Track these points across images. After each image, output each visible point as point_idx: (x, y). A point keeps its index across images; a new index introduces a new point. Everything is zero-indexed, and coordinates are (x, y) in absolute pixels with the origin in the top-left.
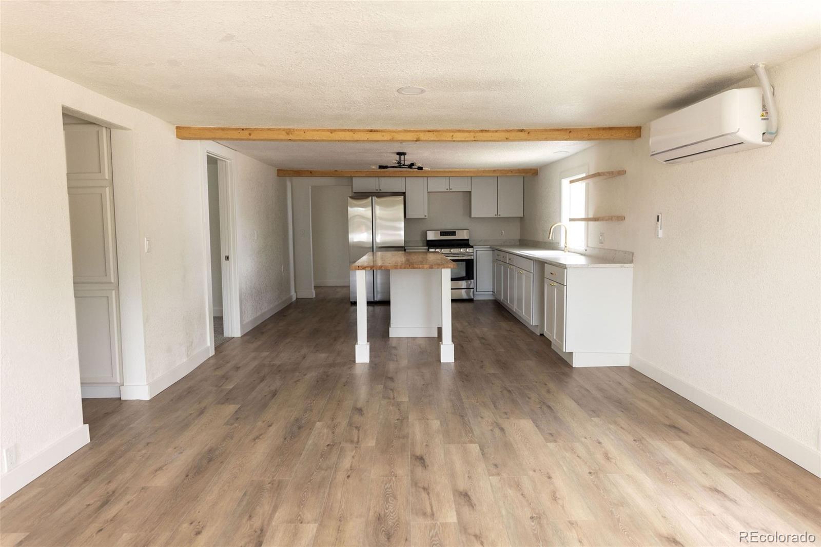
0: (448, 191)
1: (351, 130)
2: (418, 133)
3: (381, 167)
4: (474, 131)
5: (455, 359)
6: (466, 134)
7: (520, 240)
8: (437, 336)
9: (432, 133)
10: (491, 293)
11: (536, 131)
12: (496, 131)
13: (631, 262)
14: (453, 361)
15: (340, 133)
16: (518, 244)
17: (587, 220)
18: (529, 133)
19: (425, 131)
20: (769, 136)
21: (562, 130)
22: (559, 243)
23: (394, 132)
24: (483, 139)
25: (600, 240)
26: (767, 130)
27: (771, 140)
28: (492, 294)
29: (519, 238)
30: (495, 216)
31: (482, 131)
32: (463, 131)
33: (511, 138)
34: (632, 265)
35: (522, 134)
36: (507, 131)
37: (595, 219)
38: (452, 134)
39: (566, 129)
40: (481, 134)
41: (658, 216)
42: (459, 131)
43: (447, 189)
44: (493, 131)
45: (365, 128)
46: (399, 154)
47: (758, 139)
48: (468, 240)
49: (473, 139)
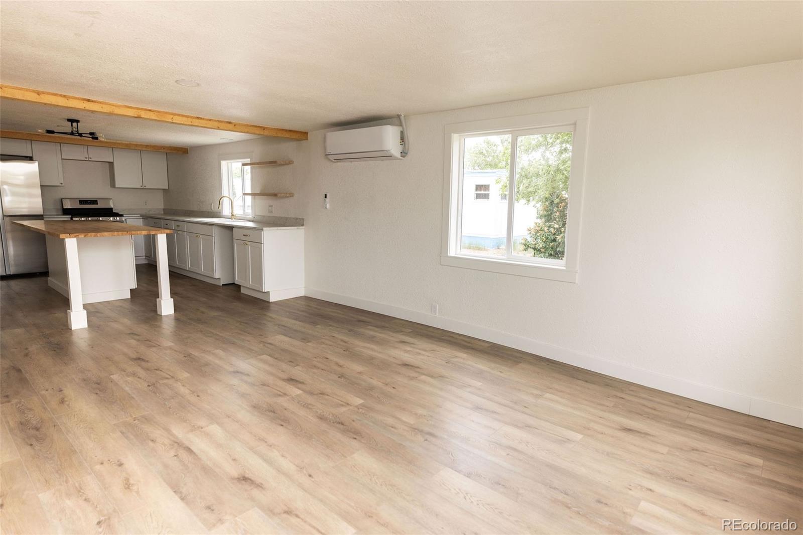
0: (87, 159)
1: (65, 96)
2: (139, 111)
3: (49, 132)
4: (191, 117)
5: (175, 310)
6: (184, 119)
7: (164, 209)
8: (130, 297)
9: (153, 113)
10: (144, 257)
11: (240, 125)
12: (210, 120)
13: (303, 225)
14: (173, 313)
15: (51, 97)
16: (162, 213)
17: (253, 194)
18: (235, 125)
19: (146, 110)
20: (404, 154)
21: (259, 127)
22: (220, 212)
23: (115, 106)
24: (200, 125)
25: (269, 210)
26: (403, 151)
27: (404, 157)
28: (146, 259)
29: (163, 208)
30: (140, 187)
31: (198, 118)
32: (183, 116)
33: (220, 128)
34: (304, 227)
35: (231, 126)
36: (219, 121)
37: (262, 194)
38: (172, 116)
39: (262, 127)
40: (197, 120)
41: (326, 195)
42: (179, 115)
43: (86, 158)
44: (207, 120)
45: (81, 97)
46: (72, 121)
47: (398, 155)
48: (112, 208)
49: (190, 123)
